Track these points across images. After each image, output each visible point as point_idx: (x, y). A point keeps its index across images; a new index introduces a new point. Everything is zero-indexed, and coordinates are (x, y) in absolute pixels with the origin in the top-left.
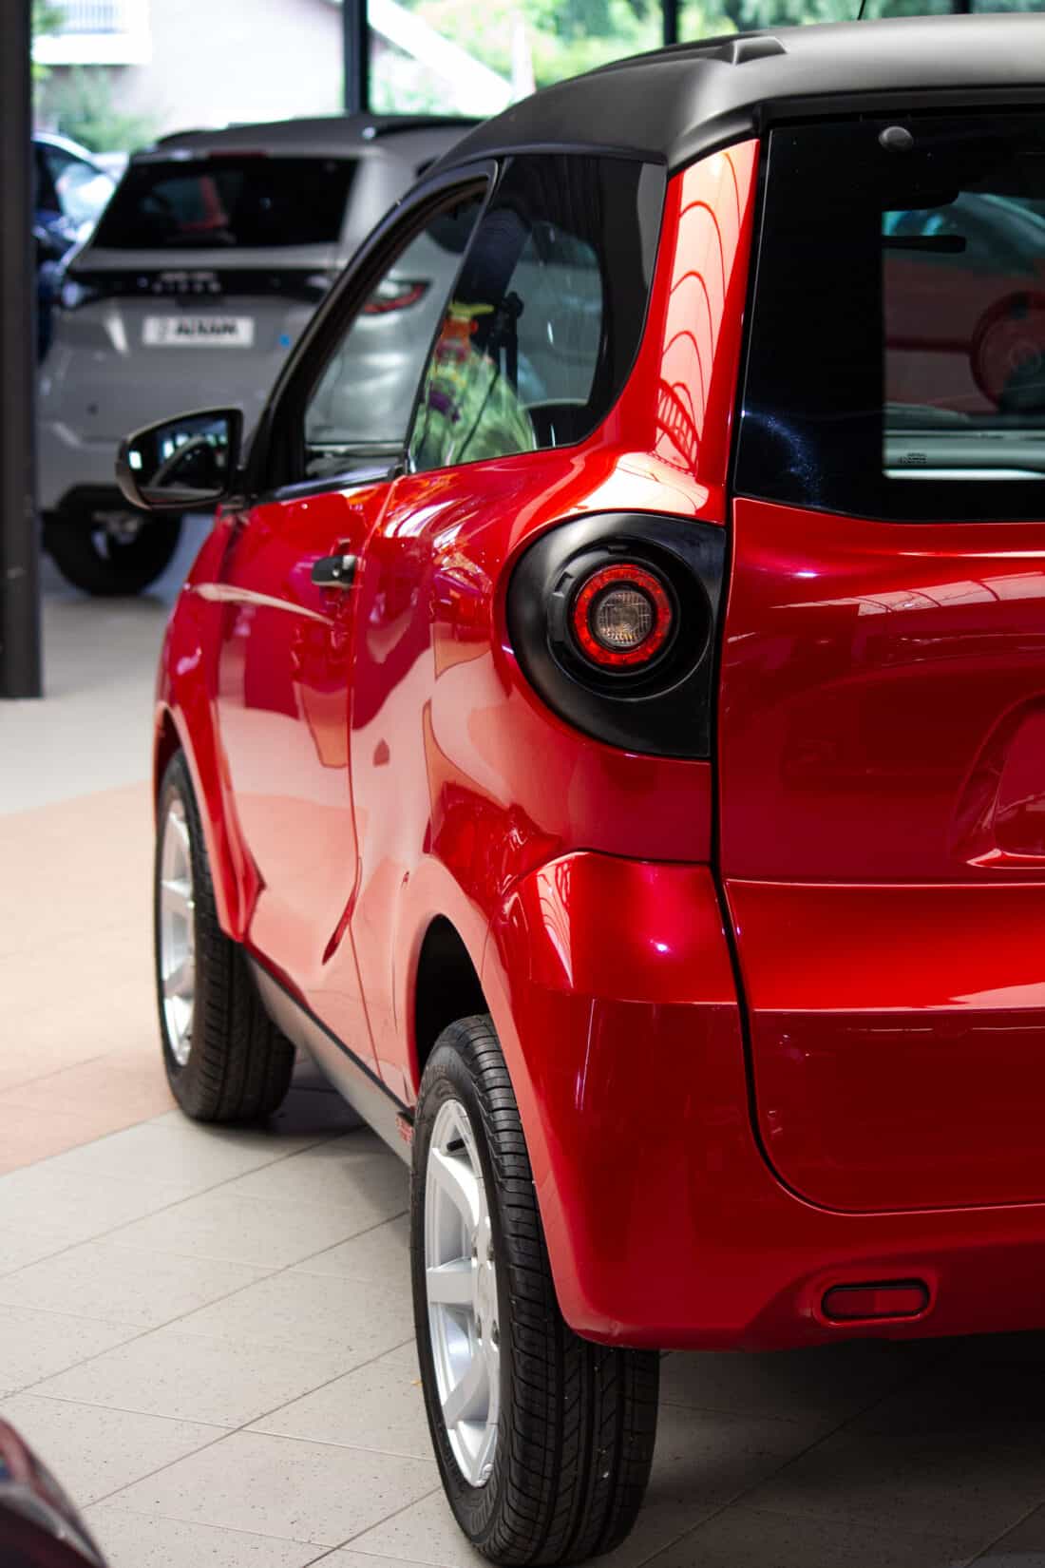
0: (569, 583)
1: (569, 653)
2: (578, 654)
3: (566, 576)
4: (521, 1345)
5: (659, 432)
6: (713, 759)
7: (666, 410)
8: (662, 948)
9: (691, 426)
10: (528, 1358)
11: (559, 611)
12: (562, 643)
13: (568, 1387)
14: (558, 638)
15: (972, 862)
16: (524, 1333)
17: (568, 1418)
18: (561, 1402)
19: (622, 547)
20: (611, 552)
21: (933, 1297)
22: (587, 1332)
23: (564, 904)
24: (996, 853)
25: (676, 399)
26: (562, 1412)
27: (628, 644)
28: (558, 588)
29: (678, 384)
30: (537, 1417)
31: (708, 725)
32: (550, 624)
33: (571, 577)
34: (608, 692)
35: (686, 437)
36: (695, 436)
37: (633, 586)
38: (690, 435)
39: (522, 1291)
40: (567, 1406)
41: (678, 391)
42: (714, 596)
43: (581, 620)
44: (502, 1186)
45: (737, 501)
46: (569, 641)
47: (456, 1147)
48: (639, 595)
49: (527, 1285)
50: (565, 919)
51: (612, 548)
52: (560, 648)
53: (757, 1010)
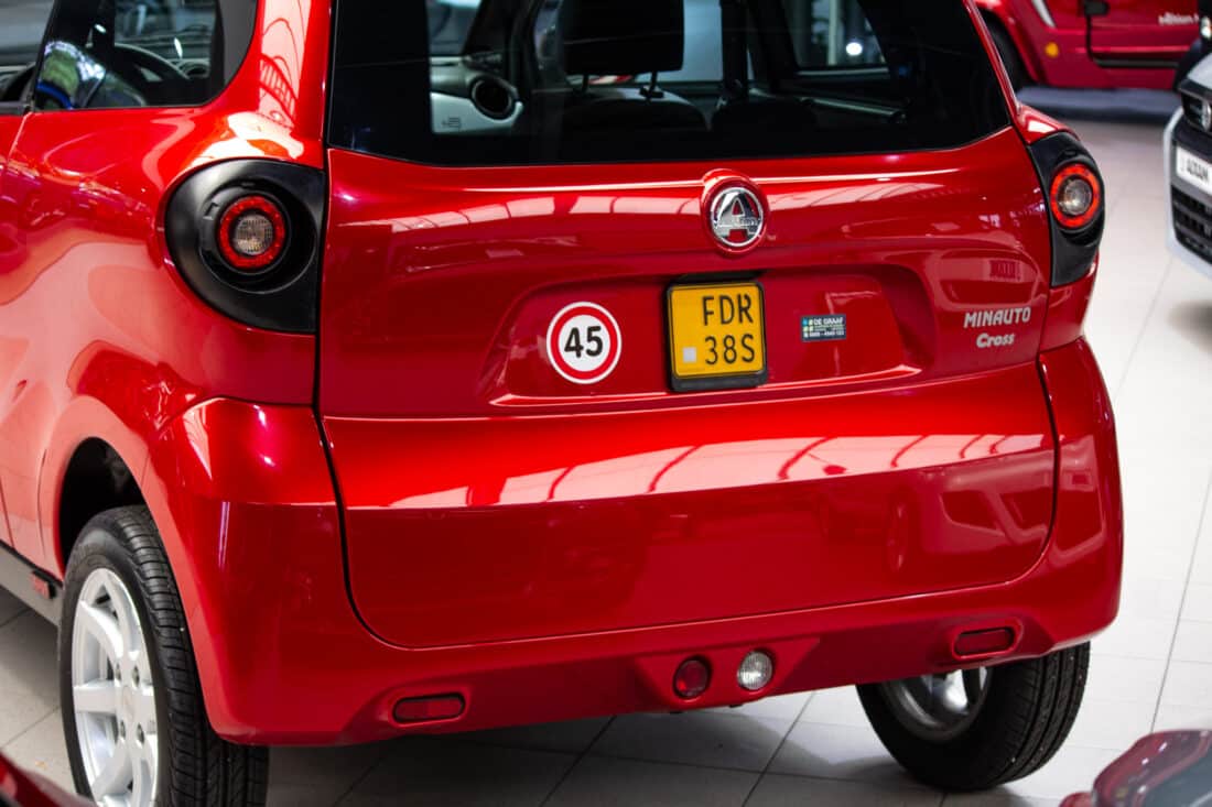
0: (216, 210)
1: (215, 259)
2: (221, 259)
3: (214, 205)
4: (177, 744)
5: (262, 92)
6: (317, 334)
7: (267, 75)
8: (268, 460)
9: (289, 88)
10: (181, 755)
11: (209, 231)
12: (209, 252)
13: (210, 775)
14: (207, 249)
15: (493, 402)
16: (179, 737)
17: (209, 796)
18: (205, 785)
19: (251, 184)
20: (245, 188)
21: (467, 706)
22: (230, 736)
23: (204, 428)
24: (509, 397)
25: (276, 68)
26: (205, 790)
27: (255, 253)
28: (208, 212)
29: (277, 57)
30: (189, 796)
31: (314, 310)
32: (202, 239)
33: (216, 205)
34: (242, 287)
35: (285, 95)
36: (292, 95)
37: (259, 212)
38: (288, 94)
39: (177, 706)
40: (209, 786)
41: (278, 62)
42: (318, 217)
43: (224, 236)
44: (159, 633)
45: (331, 152)
46: (215, 251)
47: (103, 601)
48: (262, 218)
49: (181, 703)
50: (204, 437)
51: (244, 184)
52: (209, 256)
53: (350, 508)
